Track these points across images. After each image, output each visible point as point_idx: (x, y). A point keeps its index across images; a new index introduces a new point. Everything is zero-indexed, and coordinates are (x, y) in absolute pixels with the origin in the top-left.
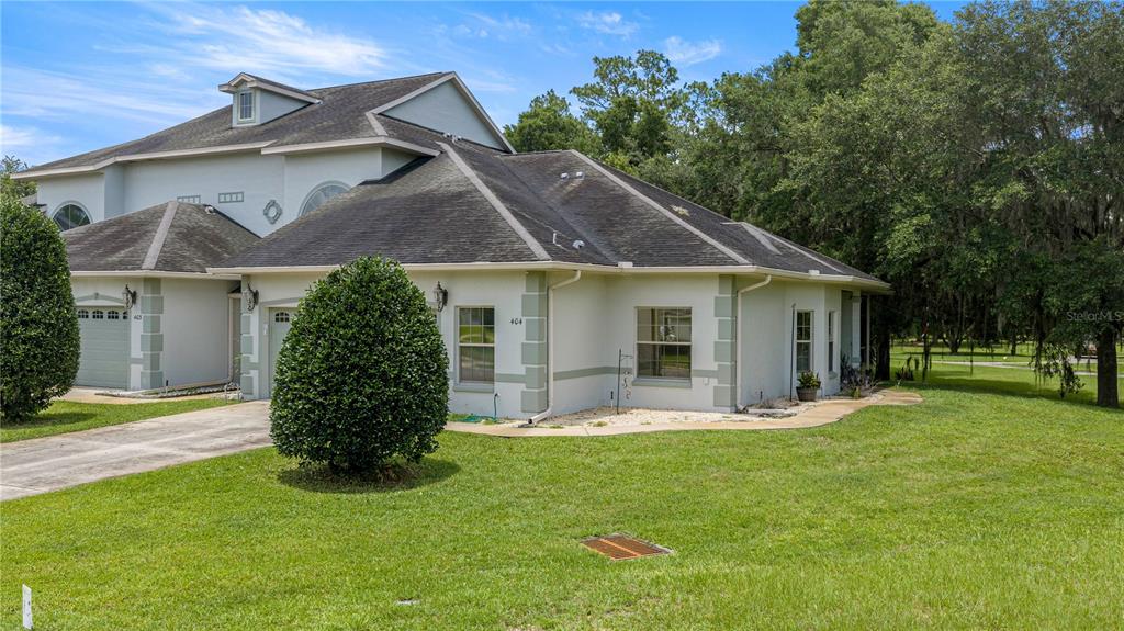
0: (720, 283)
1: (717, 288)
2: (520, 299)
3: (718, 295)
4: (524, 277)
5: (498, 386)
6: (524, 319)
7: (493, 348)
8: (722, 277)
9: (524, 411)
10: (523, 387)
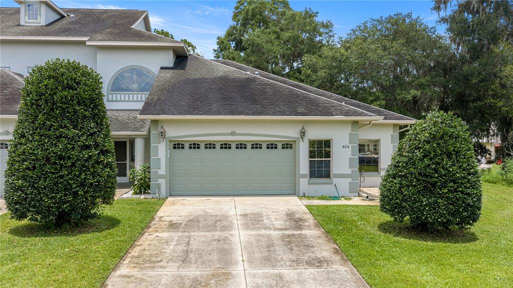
0: (394, 128)
1: (392, 131)
2: (348, 136)
3: (392, 133)
4: (351, 124)
5: (335, 180)
6: (350, 146)
7: (329, 161)
8: (395, 125)
9: (350, 192)
10: (350, 180)
